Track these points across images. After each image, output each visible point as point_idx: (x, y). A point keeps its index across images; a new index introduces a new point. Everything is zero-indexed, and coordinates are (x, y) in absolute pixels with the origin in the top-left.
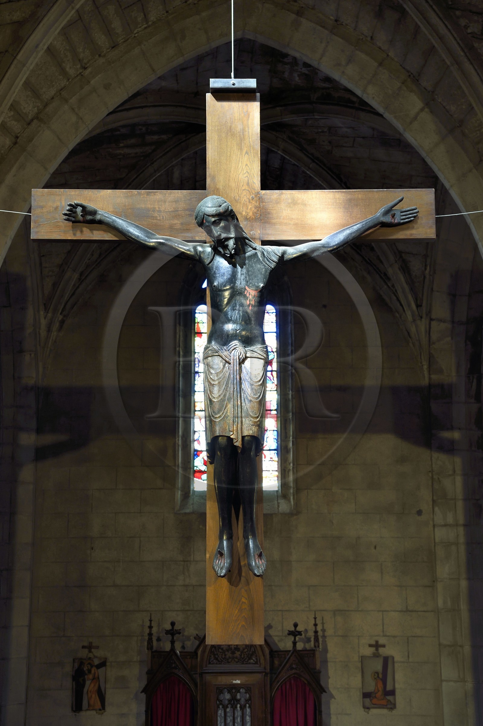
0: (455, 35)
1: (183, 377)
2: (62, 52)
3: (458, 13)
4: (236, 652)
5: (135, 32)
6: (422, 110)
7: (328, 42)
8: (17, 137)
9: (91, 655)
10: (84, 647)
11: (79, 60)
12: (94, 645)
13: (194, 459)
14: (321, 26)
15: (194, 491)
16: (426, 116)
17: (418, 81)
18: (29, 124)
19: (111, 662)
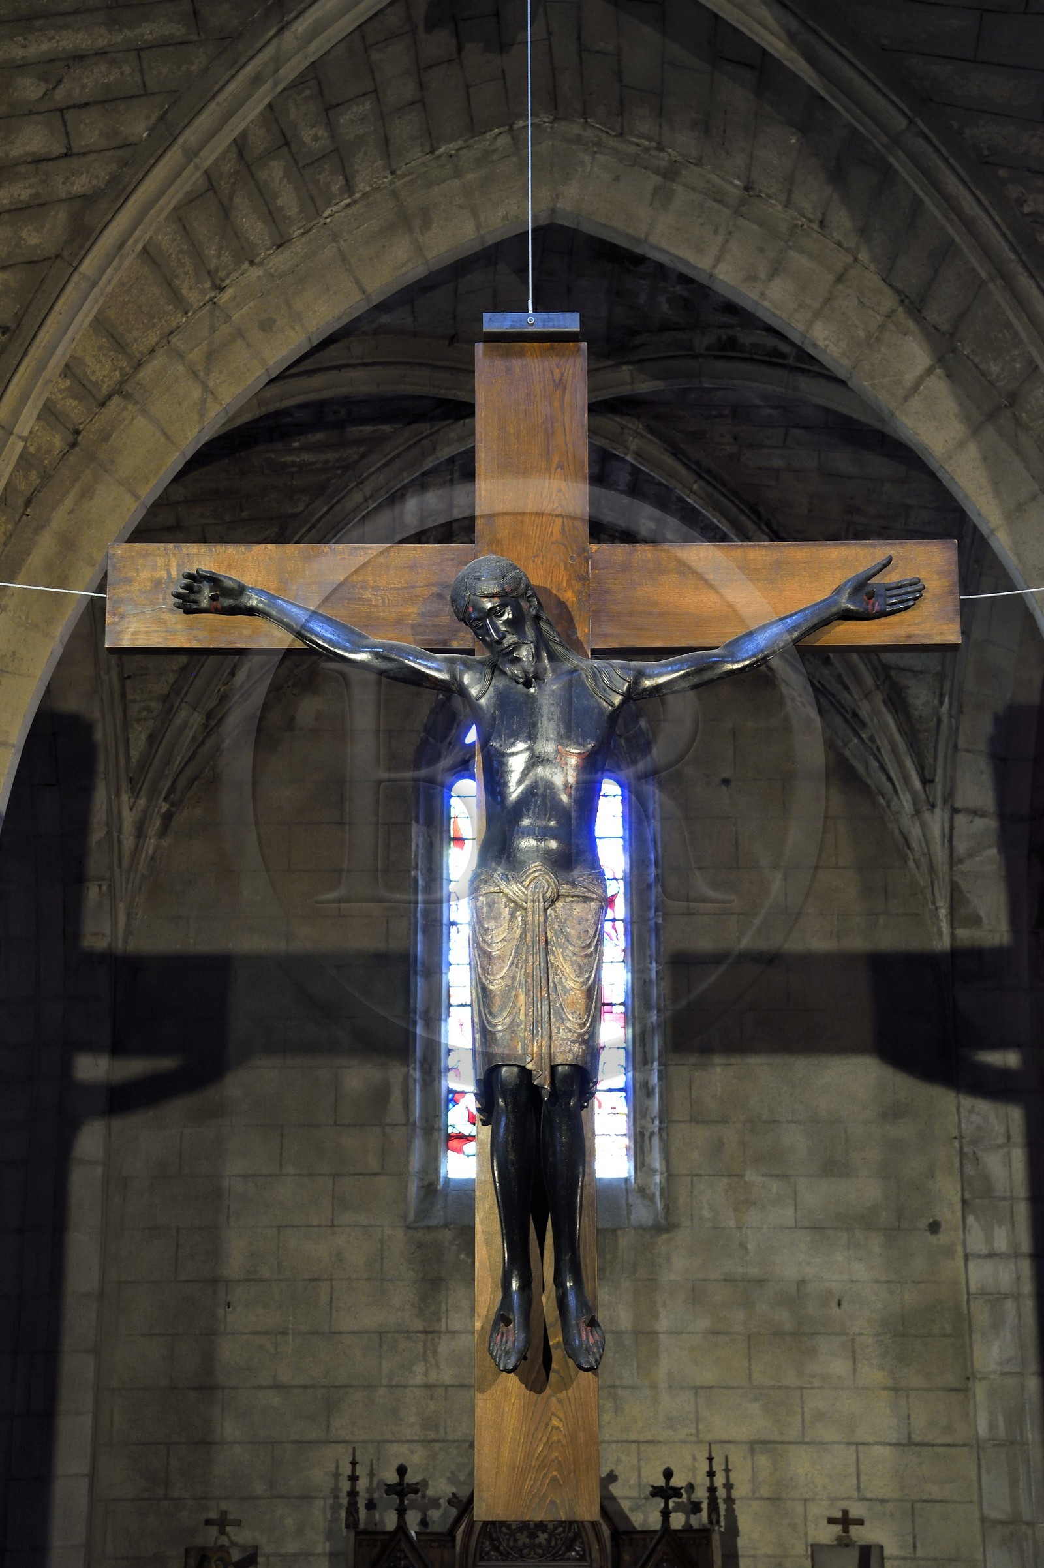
0: (997, 219)
1: (424, 932)
2: (173, 256)
3: (1002, 173)
4: (540, 1534)
5: (326, 213)
6: (929, 371)
7: (730, 233)
8: (77, 432)
9: (224, 1540)
10: (208, 1522)
11: (209, 273)
12: (231, 1517)
13: (447, 1110)
14: (715, 200)
15: (447, 1180)
16: (938, 385)
17: (919, 311)
18: (103, 404)
19: (267, 1556)
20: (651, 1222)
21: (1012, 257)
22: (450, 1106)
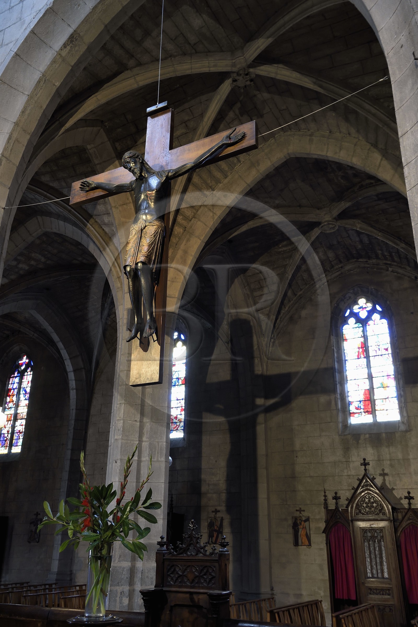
0: (382, 111)
1: (338, 362)
2: (200, 184)
3: (382, 100)
5: (235, 168)
6: (382, 160)
7: (328, 144)
8: (186, 228)
9: (301, 515)
10: (297, 510)
11: (210, 187)
12: (302, 509)
13: (349, 406)
15: (351, 424)
16: (385, 162)
17: (377, 146)
18: (191, 221)
19: (312, 519)
20: (405, 430)
21: (388, 119)
22: (350, 405)
